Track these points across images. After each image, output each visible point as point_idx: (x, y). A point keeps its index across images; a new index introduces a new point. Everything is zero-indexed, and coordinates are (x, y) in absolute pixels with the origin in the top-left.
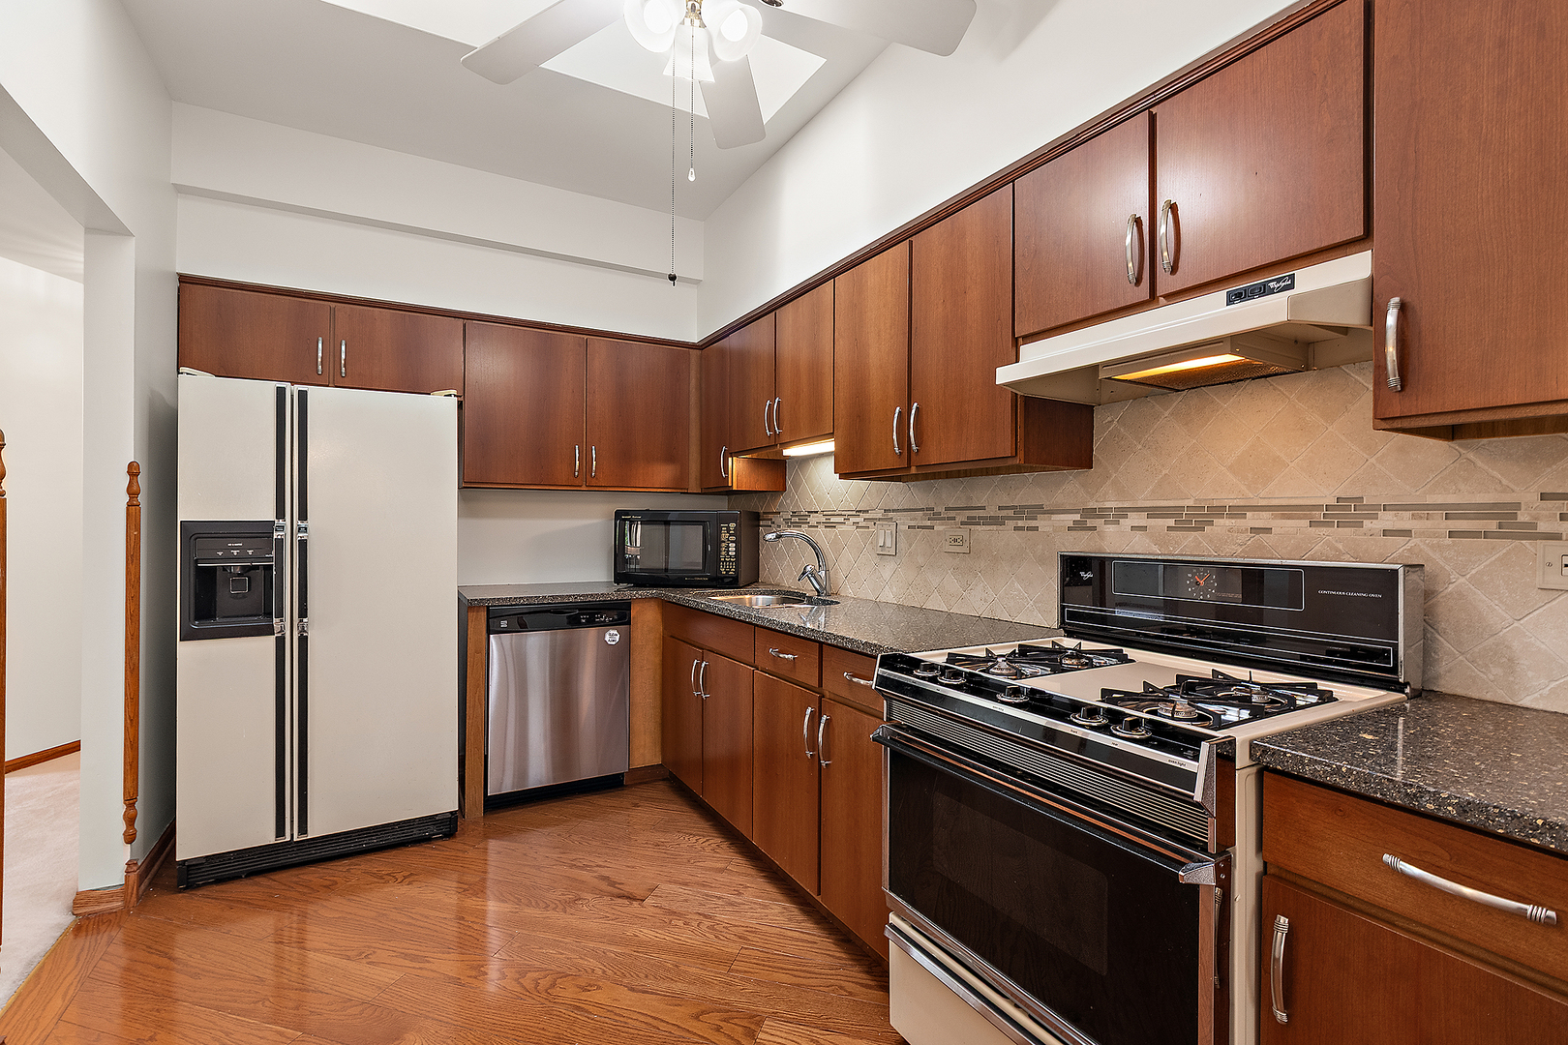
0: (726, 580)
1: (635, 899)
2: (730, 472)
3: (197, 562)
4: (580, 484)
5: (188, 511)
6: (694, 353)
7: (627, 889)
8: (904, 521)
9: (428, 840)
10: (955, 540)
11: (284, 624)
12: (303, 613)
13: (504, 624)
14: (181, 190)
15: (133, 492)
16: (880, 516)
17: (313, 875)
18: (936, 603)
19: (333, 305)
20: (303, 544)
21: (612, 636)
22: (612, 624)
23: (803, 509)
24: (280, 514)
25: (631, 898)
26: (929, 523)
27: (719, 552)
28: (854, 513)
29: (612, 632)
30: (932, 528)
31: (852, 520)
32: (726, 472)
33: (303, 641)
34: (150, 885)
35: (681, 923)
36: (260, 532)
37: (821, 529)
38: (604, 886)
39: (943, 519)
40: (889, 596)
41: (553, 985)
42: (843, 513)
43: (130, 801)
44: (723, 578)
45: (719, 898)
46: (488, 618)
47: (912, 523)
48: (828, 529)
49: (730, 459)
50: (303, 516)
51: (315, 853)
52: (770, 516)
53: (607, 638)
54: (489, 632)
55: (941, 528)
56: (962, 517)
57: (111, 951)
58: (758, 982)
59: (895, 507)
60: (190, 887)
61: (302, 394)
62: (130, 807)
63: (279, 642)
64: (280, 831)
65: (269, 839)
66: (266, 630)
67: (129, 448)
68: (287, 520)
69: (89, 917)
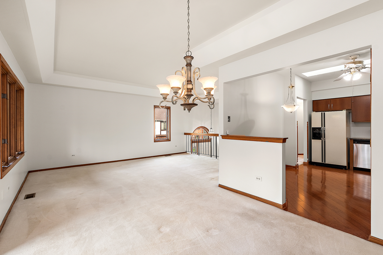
3: (313, 131)
5: (313, 126)
9: (342, 169)
11: (323, 138)
12: (325, 138)
13: (356, 142)
14: (312, 91)
15: (308, 125)
17: (326, 168)
19: (331, 100)
20: (324, 130)
24: (322, 126)
33: (325, 141)
34: (310, 163)
36: (319, 129)
43: (308, 154)
46: (353, 141)
50: (325, 127)
51: (326, 165)
54: (354, 143)
57: (306, 167)
60: (313, 165)
61: (324, 113)
62: (308, 155)
63: (322, 141)
64: (322, 161)
65: (321, 162)
66: (321, 139)
67: (307, 120)
68: (323, 127)
69: (304, 164)
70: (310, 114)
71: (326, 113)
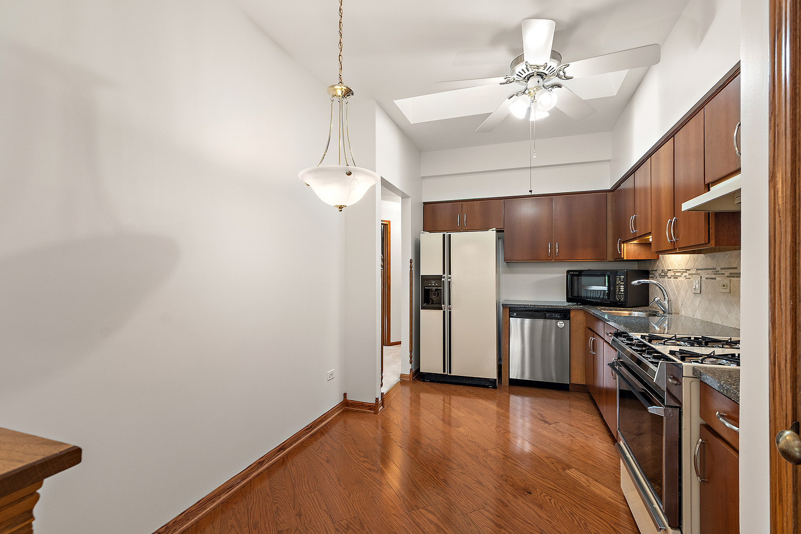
0: (619, 304)
1: (548, 423)
2: (622, 251)
3: (424, 287)
4: (549, 259)
5: (424, 272)
6: (609, 194)
7: (547, 419)
8: (705, 275)
9: (487, 387)
10: (724, 286)
11: (445, 306)
12: (450, 304)
13: (515, 314)
14: (423, 178)
15: (411, 268)
16: (694, 272)
17: (453, 387)
18: (717, 320)
19: (462, 203)
20: (449, 282)
21: (561, 324)
22: (561, 319)
23: (666, 269)
24: (444, 273)
25: (546, 422)
26: (714, 276)
27: (615, 290)
28: (684, 271)
29: (560, 322)
30: (715, 279)
31: (685, 274)
32: (621, 251)
33: (450, 313)
34: (416, 378)
35: (560, 435)
36: (438, 278)
37: (672, 279)
38: (539, 416)
39: (719, 274)
40: (698, 316)
41: (505, 433)
42: (681, 271)
43: (411, 352)
44: (617, 302)
45: (582, 434)
46: (509, 311)
47: (708, 276)
48: (675, 279)
49: (622, 245)
50: (450, 274)
51: (454, 381)
52: (654, 272)
53: (558, 325)
54: (510, 317)
55: (719, 279)
56: (727, 273)
57: (407, 390)
58: (578, 459)
59: (700, 268)
60: (424, 381)
61: (450, 235)
62: (411, 354)
63: (444, 312)
64: (444, 371)
65: (442, 373)
66: (441, 309)
67: (410, 255)
68: (445, 275)
69: (403, 381)
70: (416, 239)
71: (455, 236)
